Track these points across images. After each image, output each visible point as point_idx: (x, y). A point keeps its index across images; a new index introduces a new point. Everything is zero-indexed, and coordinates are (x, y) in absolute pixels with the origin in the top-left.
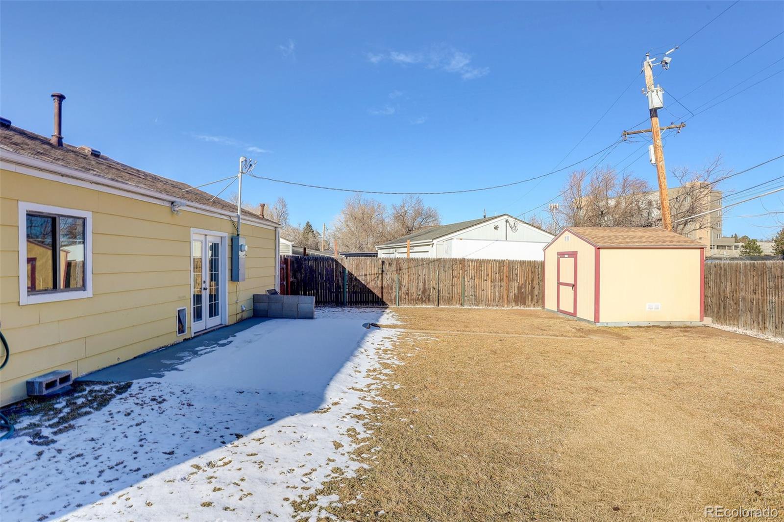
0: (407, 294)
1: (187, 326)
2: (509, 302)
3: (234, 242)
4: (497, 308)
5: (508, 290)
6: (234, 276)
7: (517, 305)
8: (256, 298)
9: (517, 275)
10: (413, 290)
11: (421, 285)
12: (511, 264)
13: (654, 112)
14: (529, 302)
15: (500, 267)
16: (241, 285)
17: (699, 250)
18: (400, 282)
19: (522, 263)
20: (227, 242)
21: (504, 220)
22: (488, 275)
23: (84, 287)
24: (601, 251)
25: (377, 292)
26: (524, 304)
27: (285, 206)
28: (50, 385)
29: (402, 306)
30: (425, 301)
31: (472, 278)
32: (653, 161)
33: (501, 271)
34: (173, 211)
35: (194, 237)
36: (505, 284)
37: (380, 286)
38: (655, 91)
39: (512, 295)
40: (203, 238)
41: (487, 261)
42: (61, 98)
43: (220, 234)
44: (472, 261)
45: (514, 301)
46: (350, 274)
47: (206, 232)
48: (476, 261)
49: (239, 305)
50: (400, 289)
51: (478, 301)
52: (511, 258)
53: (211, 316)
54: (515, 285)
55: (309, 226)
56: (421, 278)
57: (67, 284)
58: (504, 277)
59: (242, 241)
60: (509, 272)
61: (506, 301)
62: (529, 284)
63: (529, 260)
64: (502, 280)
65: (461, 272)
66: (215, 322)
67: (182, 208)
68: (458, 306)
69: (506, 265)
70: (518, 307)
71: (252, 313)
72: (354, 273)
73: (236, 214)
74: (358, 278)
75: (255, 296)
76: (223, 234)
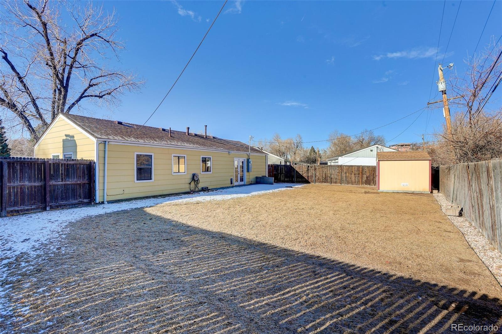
0: (318, 179)
1: (233, 182)
2: (362, 183)
3: (248, 160)
4: (357, 186)
5: (362, 178)
6: (248, 171)
7: (366, 184)
8: (257, 178)
9: (366, 172)
10: (321, 178)
11: (324, 176)
12: (363, 167)
13: (444, 92)
14: (372, 183)
15: (358, 169)
16: (251, 173)
17: (429, 161)
18: (315, 174)
19: (368, 167)
20: (246, 161)
21: (376, 147)
22: (353, 172)
23: (210, 172)
24: (380, 162)
25: (306, 178)
26: (370, 184)
27: (301, 138)
28: (205, 188)
29: (316, 184)
30: (326, 182)
31: (345, 173)
32: (444, 116)
33: (358, 170)
34: (229, 154)
35: (235, 160)
36: (360, 176)
37: (307, 176)
38: (440, 83)
39: (364, 180)
40: (238, 160)
41: (352, 166)
42: (206, 126)
43: (244, 159)
44: (345, 166)
45: (365, 183)
46: (297, 171)
47: (239, 158)
48: (347, 166)
49: (250, 180)
50: (315, 177)
51: (348, 183)
52: (363, 165)
53: (241, 181)
54: (365, 176)
55: (313, 148)
56: (324, 173)
57: (208, 171)
58: (360, 173)
59: (250, 160)
60: (362, 171)
61: (361, 183)
62: (372, 176)
63: (372, 165)
64: (359, 174)
65: (340, 170)
66: (242, 183)
67: (231, 153)
68: (339, 184)
69: (361, 168)
70: (367, 186)
71: (255, 183)
72: (298, 171)
73: (248, 153)
74: (299, 172)
75: (256, 177)
76: (245, 159)
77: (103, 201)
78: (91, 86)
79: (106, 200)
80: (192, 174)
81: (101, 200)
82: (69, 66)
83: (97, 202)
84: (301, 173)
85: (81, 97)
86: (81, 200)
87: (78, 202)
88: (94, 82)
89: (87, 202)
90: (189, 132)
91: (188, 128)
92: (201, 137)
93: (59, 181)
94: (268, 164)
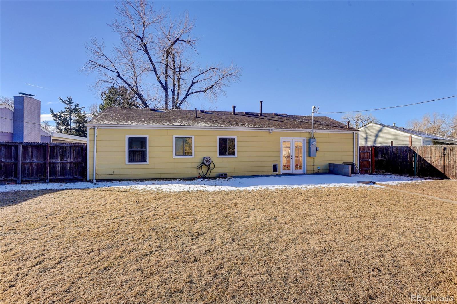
1: (278, 170)
3: (310, 140)
16: (317, 159)
20: (306, 141)
23: (235, 155)
25: (441, 170)
28: (222, 175)
34: (270, 133)
35: (283, 140)
40: (291, 140)
42: (262, 102)
46: (419, 157)
47: (293, 138)
49: (315, 167)
53: (296, 169)
66: (299, 171)
67: (273, 131)
71: (328, 171)
72: (422, 156)
73: (311, 130)
74: (425, 159)
75: (329, 164)
76: (304, 138)
77: (93, 179)
78: (193, 83)
79: (95, 178)
80: (203, 158)
81: (91, 179)
82: (178, 71)
83: (88, 179)
84: (428, 160)
85: (187, 95)
86: (76, 176)
87: (73, 178)
88: (195, 80)
89: (81, 179)
90: (235, 111)
91: (234, 107)
92: (254, 115)
93: (58, 160)
94: (360, 145)
